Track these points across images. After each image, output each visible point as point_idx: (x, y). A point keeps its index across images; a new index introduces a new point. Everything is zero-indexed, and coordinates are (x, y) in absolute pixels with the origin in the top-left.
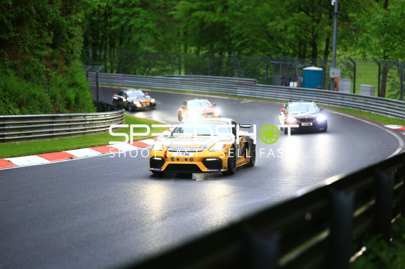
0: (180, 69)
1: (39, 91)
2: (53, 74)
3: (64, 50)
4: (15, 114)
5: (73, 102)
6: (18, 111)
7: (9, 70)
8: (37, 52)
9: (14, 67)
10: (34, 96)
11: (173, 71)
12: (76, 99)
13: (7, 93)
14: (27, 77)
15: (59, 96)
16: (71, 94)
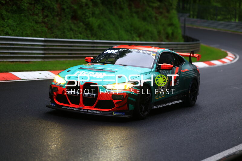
0: (235, 18)
1: (151, 28)
2: (159, 18)
3: (167, 3)
4: (136, 41)
5: (170, 35)
6: (138, 39)
7: (134, 15)
8: (151, 4)
9: (137, 13)
10: (148, 31)
11: (231, 19)
12: (173, 34)
13: (132, 28)
14: (144, 19)
15: (162, 31)
16: (170, 30)
